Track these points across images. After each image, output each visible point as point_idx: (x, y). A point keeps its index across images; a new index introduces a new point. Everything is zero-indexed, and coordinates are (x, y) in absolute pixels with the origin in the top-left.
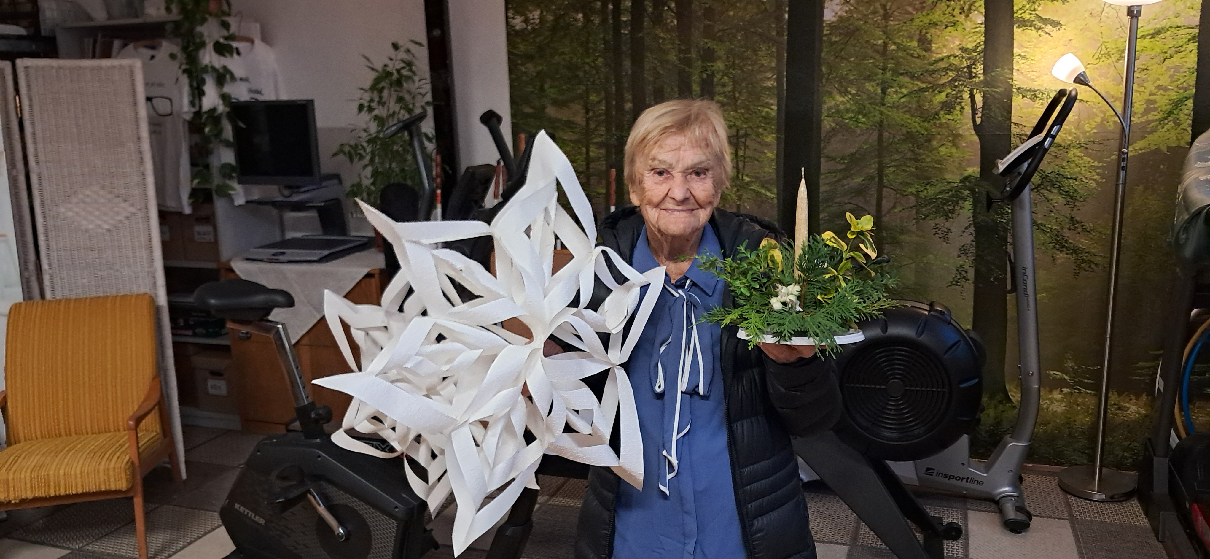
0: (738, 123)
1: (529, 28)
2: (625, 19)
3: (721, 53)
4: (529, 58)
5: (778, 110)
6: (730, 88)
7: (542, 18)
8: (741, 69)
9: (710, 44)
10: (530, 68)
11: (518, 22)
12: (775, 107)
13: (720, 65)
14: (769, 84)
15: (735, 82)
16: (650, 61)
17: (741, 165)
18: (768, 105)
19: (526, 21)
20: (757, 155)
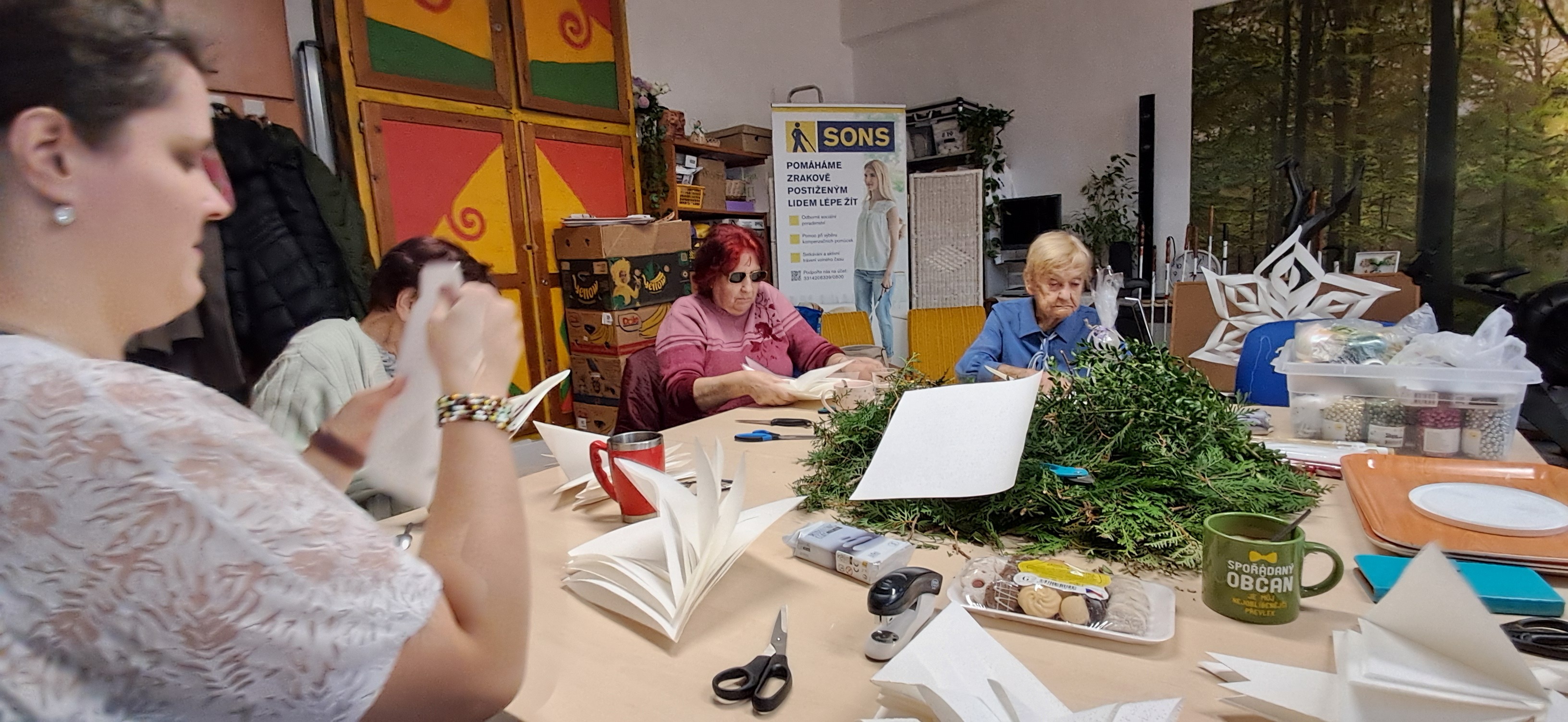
0: (1385, 190)
1: (1210, 139)
2: (1289, 126)
3: (1370, 144)
4: (1209, 159)
5: (1419, 179)
6: (1378, 166)
7: (1220, 132)
8: (1388, 152)
9: (1361, 137)
10: (1210, 165)
11: (1201, 137)
12: (1416, 177)
13: (1370, 151)
14: (1412, 161)
15: (1382, 162)
16: (1310, 154)
17: (1385, 218)
18: (1411, 176)
19: (1208, 136)
20: (1400, 212)
